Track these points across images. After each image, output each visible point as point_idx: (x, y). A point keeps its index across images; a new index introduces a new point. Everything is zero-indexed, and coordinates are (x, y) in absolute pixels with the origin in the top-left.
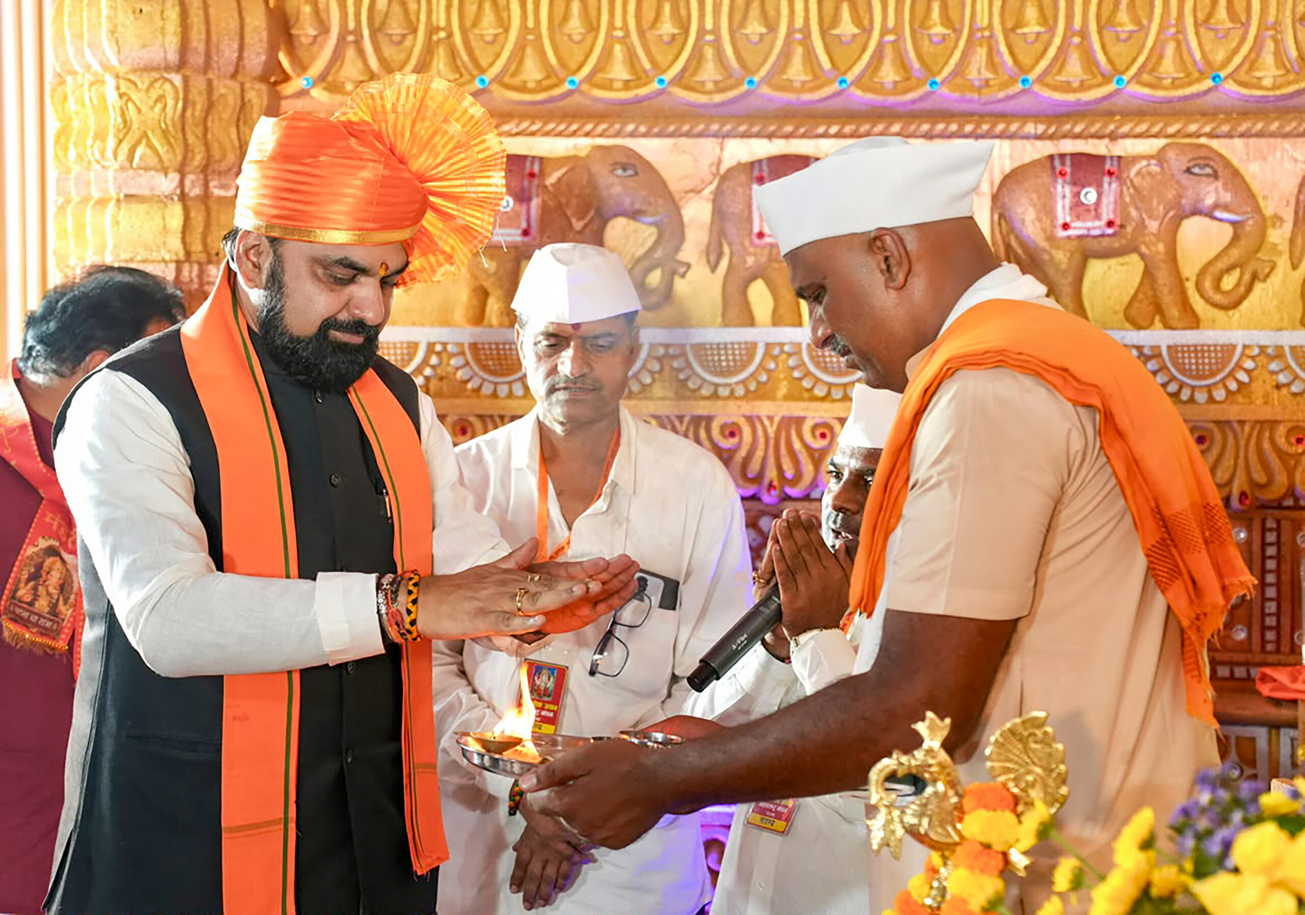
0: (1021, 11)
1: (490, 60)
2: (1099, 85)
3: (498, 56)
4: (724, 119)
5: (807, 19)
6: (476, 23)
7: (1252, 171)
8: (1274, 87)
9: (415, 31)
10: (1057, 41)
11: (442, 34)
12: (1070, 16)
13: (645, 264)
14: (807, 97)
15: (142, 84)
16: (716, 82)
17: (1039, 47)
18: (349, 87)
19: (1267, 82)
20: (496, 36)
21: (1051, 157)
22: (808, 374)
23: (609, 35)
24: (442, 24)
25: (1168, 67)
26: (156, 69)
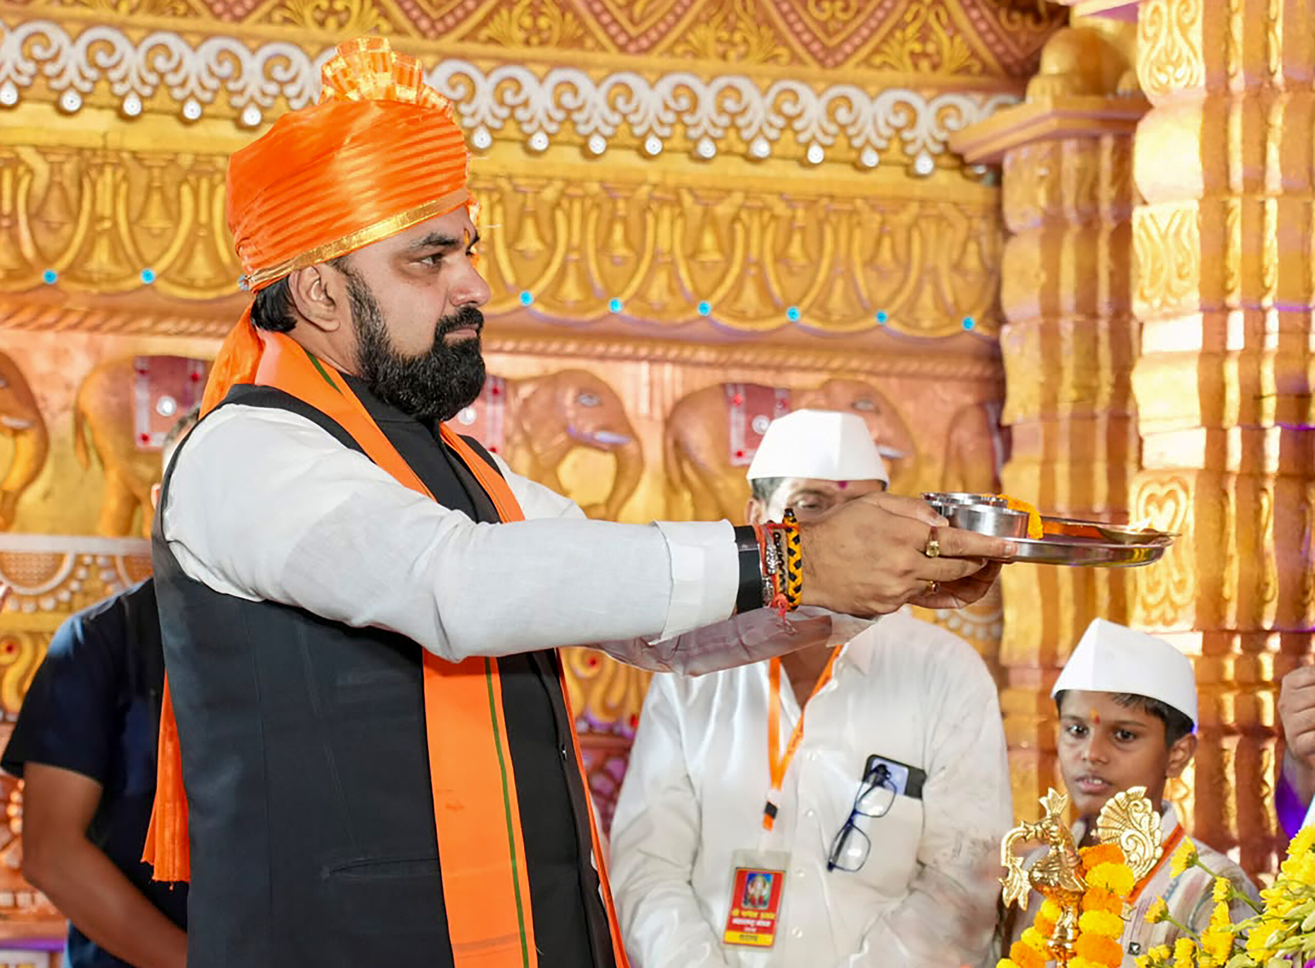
0: (699, 239)
1: (157, 254)
2: (771, 317)
3: (165, 250)
5: (492, 232)
6: (142, 215)
7: (908, 408)
8: (932, 329)
9: (76, 220)
10: (735, 270)
11: (107, 224)
12: (747, 247)
14: (488, 311)
17: (717, 274)
19: (926, 324)
20: (164, 230)
21: (723, 386)
24: (108, 212)
25: (836, 301)
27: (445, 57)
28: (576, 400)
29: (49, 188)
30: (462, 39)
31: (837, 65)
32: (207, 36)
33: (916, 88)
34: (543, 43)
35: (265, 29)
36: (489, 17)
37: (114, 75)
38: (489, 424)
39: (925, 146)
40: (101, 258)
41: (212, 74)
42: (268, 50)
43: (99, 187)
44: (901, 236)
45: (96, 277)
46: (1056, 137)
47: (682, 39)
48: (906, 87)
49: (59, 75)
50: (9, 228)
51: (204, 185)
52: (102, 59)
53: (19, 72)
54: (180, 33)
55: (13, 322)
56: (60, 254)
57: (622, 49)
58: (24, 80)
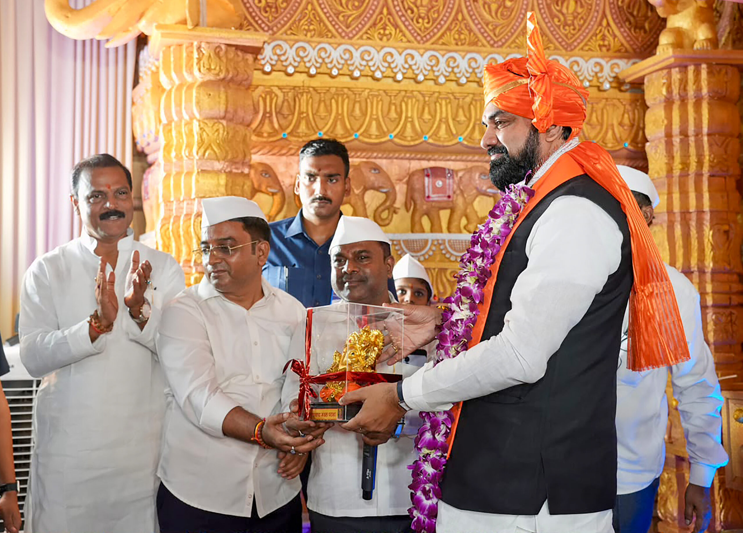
1: (323, 125)
3: (326, 124)
4: (411, 152)
5: (447, 114)
6: (318, 111)
8: (612, 147)
9: (293, 114)
11: (305, 115)
13: (382, 208)
14: (446, 144)
15: (210, 125)
16: (411, 137)
18: (265, 135)
19: (610, 145)
20: (325, 116)
22: (448, 252)
23: (371, 117)
24: (305, 110)
26: (216, 118)
27: (427, 50)
28: (479, 177)
29: (283, 102)
30: (433, 44)
31: (572, 50)
32: (339, 45)
33: (603, 57)
34: (462, 44)
35: (360, 42)
36: (443, 35)
37: (306, 60)
38: (447, 187)
39: (606, 79)
40: (303, 127)
41: (342, 58)
42: (362, 49)
43: (302, 101)
44: (599, 113)
45: (301, 135)
46: (669, 68)
47: (514, 42)
48: (598, 57)
49: (286, 60)
50: (269, 117)
51: (340, 99)
52: (302, 54)
53: (271, 59)
54: (330, 44)
55: (271, 153)
56: (288, 127)
57: (492, 46)
58: (273, 62)
